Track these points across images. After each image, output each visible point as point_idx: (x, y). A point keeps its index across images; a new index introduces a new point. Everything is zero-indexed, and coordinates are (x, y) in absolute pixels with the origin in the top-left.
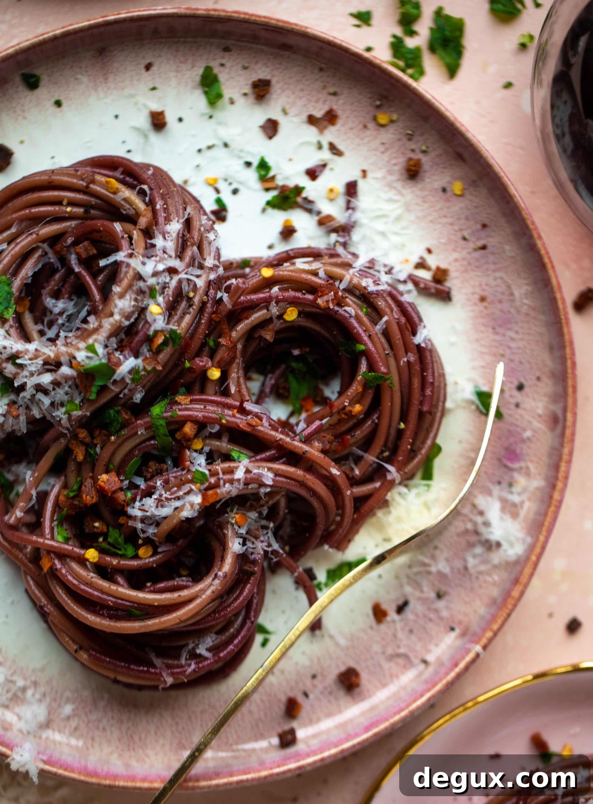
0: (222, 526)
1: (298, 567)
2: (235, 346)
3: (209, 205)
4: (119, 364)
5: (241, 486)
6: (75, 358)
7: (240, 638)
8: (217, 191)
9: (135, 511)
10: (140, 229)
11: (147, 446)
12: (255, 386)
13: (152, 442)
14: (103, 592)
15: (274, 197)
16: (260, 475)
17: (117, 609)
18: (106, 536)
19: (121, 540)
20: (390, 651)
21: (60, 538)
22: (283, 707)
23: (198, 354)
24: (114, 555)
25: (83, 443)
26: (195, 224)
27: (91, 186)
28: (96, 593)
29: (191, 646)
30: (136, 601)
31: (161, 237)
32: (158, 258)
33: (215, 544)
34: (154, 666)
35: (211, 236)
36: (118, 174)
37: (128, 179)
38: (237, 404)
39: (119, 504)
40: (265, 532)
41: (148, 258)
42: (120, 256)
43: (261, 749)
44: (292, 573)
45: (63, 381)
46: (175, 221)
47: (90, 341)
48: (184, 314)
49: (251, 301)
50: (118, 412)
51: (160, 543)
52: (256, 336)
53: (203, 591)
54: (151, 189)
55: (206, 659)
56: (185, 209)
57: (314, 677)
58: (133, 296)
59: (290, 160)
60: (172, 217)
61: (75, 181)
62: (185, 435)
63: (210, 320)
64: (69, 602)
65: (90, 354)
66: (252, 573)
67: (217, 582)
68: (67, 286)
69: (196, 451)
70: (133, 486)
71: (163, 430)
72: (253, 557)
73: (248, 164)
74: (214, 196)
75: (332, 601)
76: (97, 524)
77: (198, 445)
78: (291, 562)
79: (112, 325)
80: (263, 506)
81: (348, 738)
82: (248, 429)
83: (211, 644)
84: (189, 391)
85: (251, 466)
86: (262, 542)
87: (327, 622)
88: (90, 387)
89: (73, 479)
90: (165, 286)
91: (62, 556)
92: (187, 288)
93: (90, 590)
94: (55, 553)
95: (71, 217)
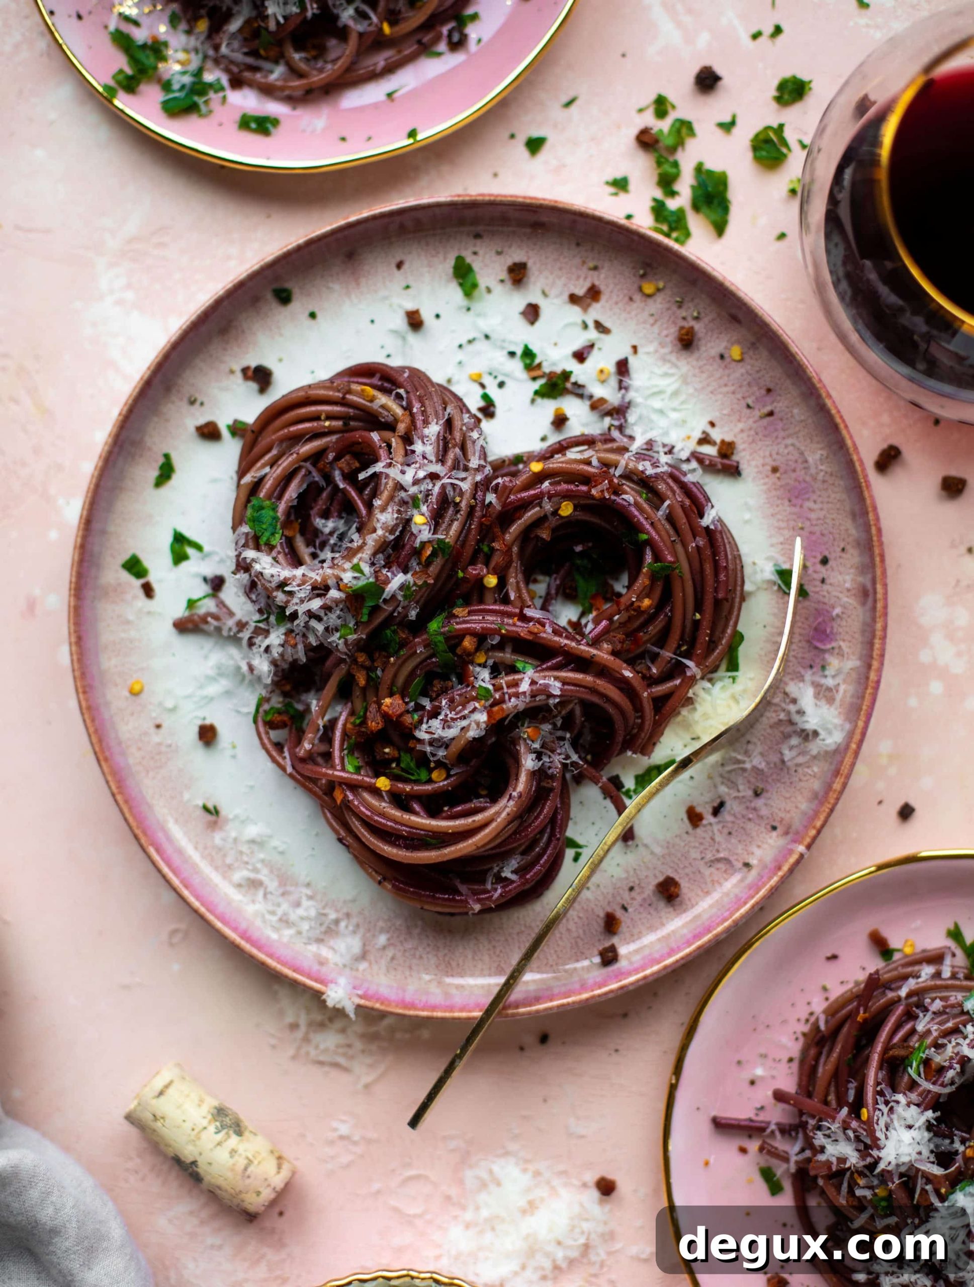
0: (515, 742)
1: (602, 776)
2: (509, 549)
3: (474, 403)
4: (387, 581)
5: (528, 699)
6: (341, 580)
7: (545, 857)
8: (483, 386)
9: (421, 734)
10: (400, 437)
11: (429, 664)
12: (540, 588)
13: (434, 660)
14: (396, 822)
15: (541, 386)
16: (547, 686)
17: (413, 839)
18: (398, 760)
19: (412, 765)
20: (709, 856)
21: (350, 768)
22: (602, 923)
23: (473, 562)
24: (406, 781)
25: (363, 667)
26: (457, 424)
27: (348, 396)
28: (389, 823)
29: (496, 869)
30: (428, 829)
31: (420, 442)
32: (418, 465)
33: (510, 761)
34: (460, 894)
35: (475, 435)
36: (375, 381)
37: (386, 385)
38: (517, 611)
39: (407, 727)
40: (562, 743)
41: (409, 465)
42: (378, 467)
43: (583, 968)
44: (596, 784)
45: (334, 605)
46: (434, 423)
47: (355, 561)
48: (452, 521)
49: (522, 499)
50: (394, 632)
51: (452, 765)
52: (532, 536)
53: (498, 813)
54: (407, 392)
55: (512, 882)
56: (445, 409)
57: (631, 889)
58: (396, 508)
59: (556, 344)
60: (430, 419)
61: (331, 393)
62: (465, 650)
63: (481, 524)
64: (366, 833)
65: (356, 575)
66: (551, 790)
67: (512, 803)
68: (335, 504)
69: (480, 665)
70: (419, 708)
71: (442, 647)
72: (550, 771)
73: (512, 354)
74: (480, 391)
75: (639, 811)
76: (387, 750)
77: (481, 658)
78: (593, 771)
79: (376, 541)
80: (556, 716)
81: (672, 952)
82: (530, 638)
83: (517, 866)
84: (467, 603)
85: (536, 676)
86: (560, 754)
87: (639, 831)
88: (361, 608)
89: (359, 705)
90: (428, 494)
91: (354, 787)
92: (452, 493)
93: (383, 821)
94: (346, 784)
95: (330, 432)
